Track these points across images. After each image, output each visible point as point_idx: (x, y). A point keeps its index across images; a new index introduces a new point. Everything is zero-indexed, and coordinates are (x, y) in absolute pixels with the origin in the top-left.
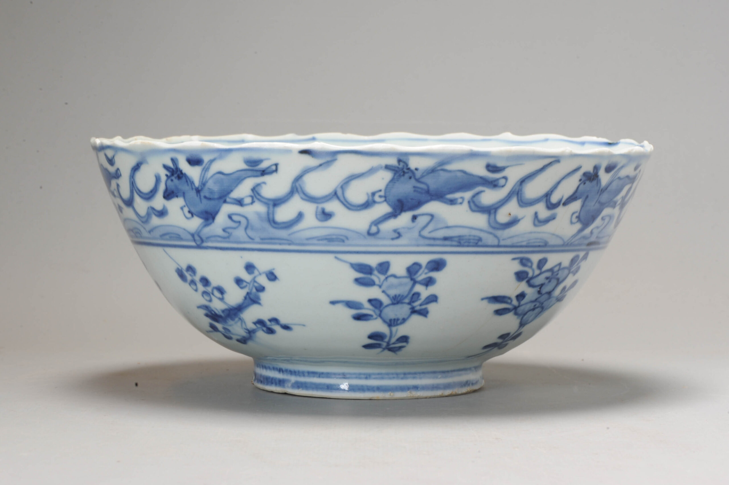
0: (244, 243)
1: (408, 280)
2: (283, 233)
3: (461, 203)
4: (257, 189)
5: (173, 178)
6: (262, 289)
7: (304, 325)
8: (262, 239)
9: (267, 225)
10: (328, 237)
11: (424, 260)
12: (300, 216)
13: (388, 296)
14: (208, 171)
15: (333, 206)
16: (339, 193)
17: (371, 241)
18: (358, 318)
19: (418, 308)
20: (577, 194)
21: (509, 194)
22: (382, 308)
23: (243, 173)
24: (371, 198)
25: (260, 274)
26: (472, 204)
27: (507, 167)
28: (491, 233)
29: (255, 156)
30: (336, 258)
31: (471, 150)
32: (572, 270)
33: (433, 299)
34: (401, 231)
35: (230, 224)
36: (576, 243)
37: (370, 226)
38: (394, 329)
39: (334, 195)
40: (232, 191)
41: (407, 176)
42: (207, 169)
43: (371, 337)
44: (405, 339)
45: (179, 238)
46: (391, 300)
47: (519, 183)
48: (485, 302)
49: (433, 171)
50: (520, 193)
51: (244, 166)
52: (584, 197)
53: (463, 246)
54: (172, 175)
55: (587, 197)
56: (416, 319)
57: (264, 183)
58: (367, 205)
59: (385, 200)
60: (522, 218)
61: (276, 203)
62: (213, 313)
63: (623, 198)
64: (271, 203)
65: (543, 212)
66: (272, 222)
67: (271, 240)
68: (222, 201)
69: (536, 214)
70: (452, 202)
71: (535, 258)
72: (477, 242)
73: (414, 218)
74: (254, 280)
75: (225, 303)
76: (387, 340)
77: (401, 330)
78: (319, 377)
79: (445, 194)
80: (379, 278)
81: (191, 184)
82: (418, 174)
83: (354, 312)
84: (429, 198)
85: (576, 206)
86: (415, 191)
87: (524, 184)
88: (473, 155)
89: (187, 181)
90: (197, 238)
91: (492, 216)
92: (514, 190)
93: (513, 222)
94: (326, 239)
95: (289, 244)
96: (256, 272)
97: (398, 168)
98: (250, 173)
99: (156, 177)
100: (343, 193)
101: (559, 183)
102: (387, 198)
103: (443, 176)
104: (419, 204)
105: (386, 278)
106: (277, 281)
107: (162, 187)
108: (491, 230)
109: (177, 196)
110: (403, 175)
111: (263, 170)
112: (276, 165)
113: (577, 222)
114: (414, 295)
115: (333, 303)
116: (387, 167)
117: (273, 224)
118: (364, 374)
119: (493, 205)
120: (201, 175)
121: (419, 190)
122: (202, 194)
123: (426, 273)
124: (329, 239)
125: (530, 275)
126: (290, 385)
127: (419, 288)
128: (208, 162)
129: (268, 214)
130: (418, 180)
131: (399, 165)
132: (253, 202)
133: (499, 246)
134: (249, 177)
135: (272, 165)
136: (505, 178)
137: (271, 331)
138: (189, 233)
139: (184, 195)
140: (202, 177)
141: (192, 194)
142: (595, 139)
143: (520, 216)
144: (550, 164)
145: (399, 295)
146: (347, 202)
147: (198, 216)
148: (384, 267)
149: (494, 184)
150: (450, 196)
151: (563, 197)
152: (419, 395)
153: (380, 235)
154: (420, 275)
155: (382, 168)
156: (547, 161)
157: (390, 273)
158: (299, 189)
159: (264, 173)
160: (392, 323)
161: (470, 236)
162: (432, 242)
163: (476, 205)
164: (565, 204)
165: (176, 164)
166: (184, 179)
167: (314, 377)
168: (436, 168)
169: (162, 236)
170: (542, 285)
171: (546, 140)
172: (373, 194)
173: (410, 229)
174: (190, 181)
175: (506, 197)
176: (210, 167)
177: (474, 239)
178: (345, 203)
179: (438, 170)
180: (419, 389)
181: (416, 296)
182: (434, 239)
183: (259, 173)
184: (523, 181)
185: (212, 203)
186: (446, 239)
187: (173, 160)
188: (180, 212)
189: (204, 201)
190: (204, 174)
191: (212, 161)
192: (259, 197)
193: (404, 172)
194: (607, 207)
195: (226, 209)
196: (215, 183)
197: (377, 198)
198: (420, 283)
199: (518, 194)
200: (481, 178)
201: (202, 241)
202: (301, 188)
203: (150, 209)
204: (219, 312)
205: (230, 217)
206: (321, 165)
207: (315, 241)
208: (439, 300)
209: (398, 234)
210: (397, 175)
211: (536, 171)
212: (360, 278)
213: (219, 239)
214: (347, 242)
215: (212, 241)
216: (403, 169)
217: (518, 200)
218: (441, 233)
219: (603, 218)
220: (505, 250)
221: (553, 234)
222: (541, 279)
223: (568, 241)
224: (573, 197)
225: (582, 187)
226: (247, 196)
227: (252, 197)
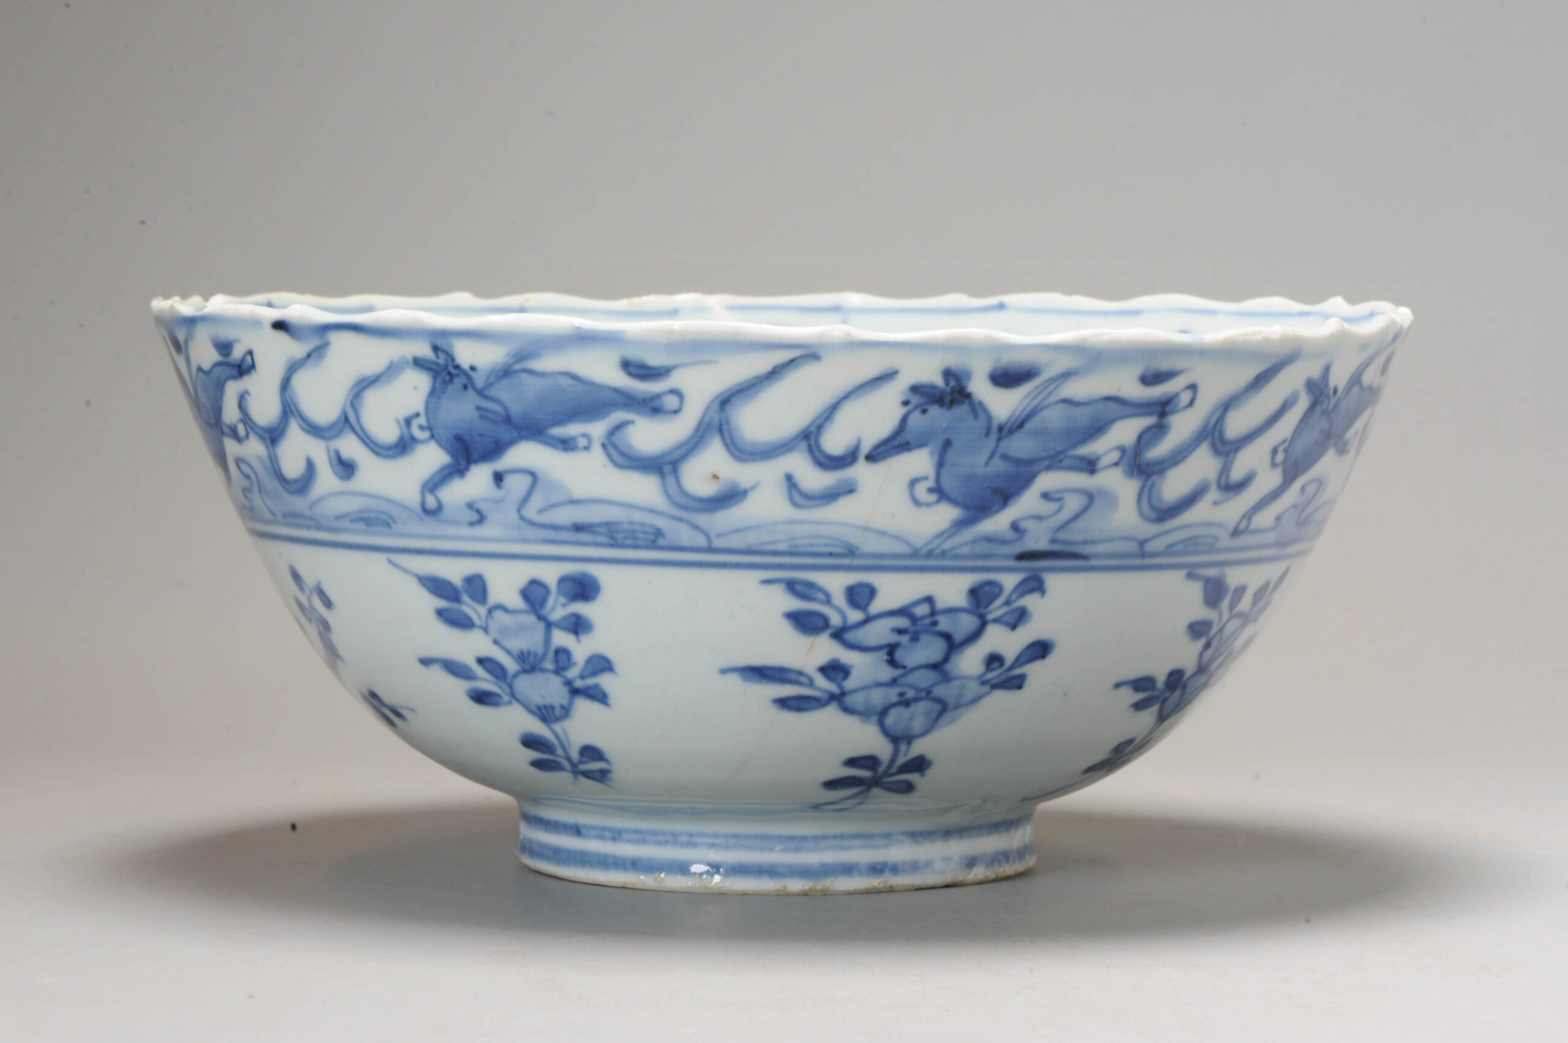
0: (270, 522)
1: (531, 619)
2: (301, 504)
3: (587, 448)
4: (243, 406)
6: (327, 625)
7: (413, 710)
8: (283, 515)
9: (278, 486)
10: (363, 515)
11: (550, 574)
12: (311, 466)
13: (509, 652)
14: (191, 364)
15: (350, 447)
16: (352, 419)
17: (431, 526)
18: (479, 698)
19: (579, 684)
20: (906, 436)
21: (697, 429)
22: (508, 679)
24: (405, 430)
25: (311, 593)
26: (613, 452)
27: (675, 367)
28: (681, 520)
29: (222, 333)
30: (390, 561)
32: (990, 617)
33: (603, 664)
34: (484, 507)
36: (966, 550)
37: (423, 494)
38: (557, 729)
39: (345, 423)
40: (221, 408)
41: (458, 382)
42: (189, 361)
43: (526, 744)
44: (594, 753)
46: (517, 662)
47: (716, 406)
48: (734, 679)
49: (505, 372)
50: (725, 428)
51: (217, 356)
52: (939, 442)
53: (623, 546)
55: (948, 444)
56: (584, 707)
57: (248, 393)
58: (403, 446)
59: (432, 437)
60: (753, 488)
61: (273, 436)
64: (268, 437)
65: (814, 479)
66: (281, 478)
67: (293, 517)
68: (220, 429)
69: (789, 478)
70: (566, 445)
71: (835, 583)
72: (654, 539)
73: (498, 478)
74: (311, 606)
76: (560, 752)
77: (575, 733)
79: (547, 427)
80: (475, 611)
82: (479, 380)
83: (465, 685)
84: (515, 434)
85: (916, 463)
86: (482, 417)
87: (729, 408)
88: (583, 339)
91: (671, 480)
92: (707, 420)
93: (730, 496)
94: (362, 520)
95: (317, 528)
96: (306, 589)
97: (437, 364)
98: (227, 371)
100: (358, 419)
101: (833, 409)
102: (435, 432)
105: (490, 612)
106: (334, 610)
108: (678, 513)
110: (451, 381)
111: (238, 363)
112: (250, 353)
113: (939, 501)
114: (557, 652)
115: (426, 662)
116: (418, 363)
117: (283, 482)
119: (663, 455)
121: (491, 415)
123: (564, 605)
124: (367, 520)
125: (836, 620)
127: (562, 638)
129: (271, 460)
130: (480, 393)
131: (438, 357)
132: (247, 435)
133: (711, 550)
134: (228, 378)
135: (246, 355)
136: (677, 393)
143: (744, 483)
144: (792, 363)
145: (529, 652)
146: (368, 437)
148: (476, 587)
149: (652, 407)
150: (558, 431)
151: (860, 441)
153: (445, 514)
154: (554, 608)
155: (407, 363)
156: (782, 357)
157: (491, 599)
158: (293, 408)
159: (240, 370)
160: (545, 715)
161: (631, 523)
162: (550, 534)
163: (623, 454)
164: (871, 458)
168: (510, 366)
170: (891, 649)
172: (408, 422)
173: (497, 502)
175: (692, 437)
177: (644, 532)
178: (365, 438)
179: (516, 372)
181: (562, 657)
182: (554, 527)
183: (236, 371)
184: (725, 401)
185: (216, 433)
186: (578, 528)
191: (186, 344)
192: (250, 423)
193: (450, 374)
195: (230, 448)
197: (416, 432)
198: (559, 625)
199: (721, 431)
200: (616, 391)
202: (295, 406)
205: (238, 465)
206: (309, 356)
207: (347, 524)
208: (618, 668)
209: (478, 514)
210: (439, 380)
211: (757, 378)
212: (445, 610)
214: (394, 527)
216: (446, 367)
217: (726, 444)
218: (565, 516)
219: (1046, 496)
220: (734, 561)
221: (866, 529)
222: (879, 632)
223: (930, 547)
224: (896, 443)
225: (916, 419)
226: (238, 421)
227: (243, 422)
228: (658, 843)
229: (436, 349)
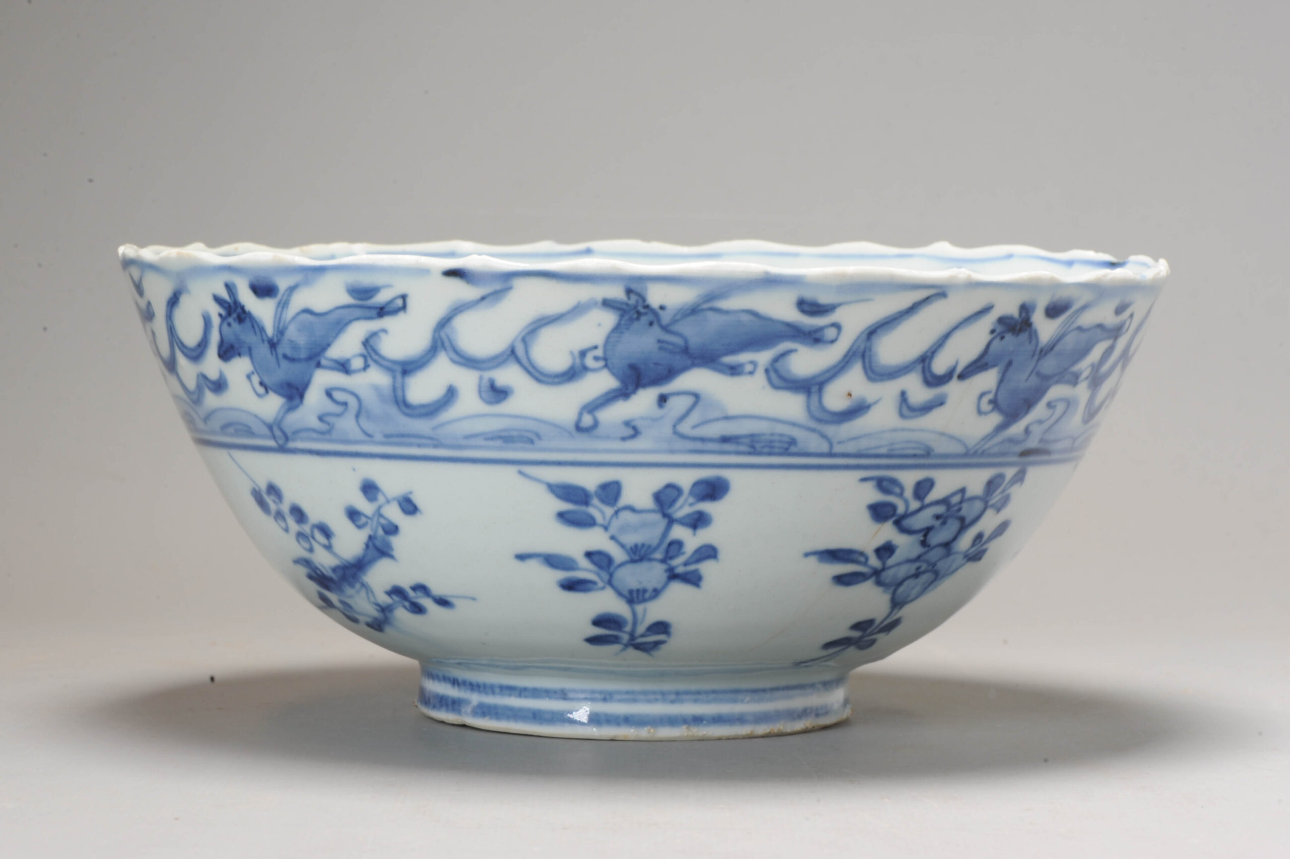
0: (357, 442)
1: (657, 517)
2: (421, 426)
3: (751, 373)
4: (372, 342)
5: (231, 320)
6: (393, 530)
7: (474, 599)
8: (387, 436)
9: (393, 411)
10: (503, 434)
11: (686, 479)
12: (451, 394)
13: (622, 546)
14: (287, 308)
15: (508, 376)
16: (520, 351)
17: (583, 441)
18: (571, 586)
19: (680, 570)
20: (987, 359)
21: (845, 356)
22: (612, 568)
23: (346, 311)
24: (578, 361)
25: (388, 502)
26: (773, 375)
27: (840, 305)
28: (813, 430)
29: (366, 280)
30: (520, 473)
31: (767, 273)
32: (991, 503)
33: (709, 553)
34: (638, 424)
35: (331, 406)
36: (995, 450)
37: (580, 414)
38: (639, 608)
39: (510, 355)
40: (329, 345)
41: (644, 319)
42: (285, 304)
43: (597, 622)
44: (662, 627)
45: (249, 432)
46: (628, 553)
47: (864, 336)
48: (813, 560)
49: (693, 311)
50: (867, 354)
51: (347, 299)
52: (1005, 363)
53: (760, 454)
54: (229, 314)
55: (1010, 363)
56: (678, 589)
57: (384, 331)
58: (572, 374)
60: (876, 403)
61: (407, 368)
62: (319, 572)
63: (1096, 367)
64: (398, 369)
65: (919, 393)
66: (402, 404)
67: (402, 437)
68: (314, 363)
69: (903, 394)
70: (734, 370)
71: (909, 479)
72: (788, 447)
73: (663, 399)
74: (379, 514)
75: (335, 555)
76: (628, 628)
77: (654, 611)
78: (520, 696)
79: (720, 356)
80: (603, 513)
81: (261, 332)
82: (666, 317)
83: (561, 575)
84: (689, 362)
85: (988, 380)
86: (660, 349)
87: (874, 338)
88: (770, 282)
89: (253, 327)
90: (277, 433)
91: (815, 398)
92: (855, 348)
93: (858, 409)
94: (500, 437)
95: (436, 446)
96: (381, 499)
97: (627, 304)
98: (358, 312)
99: (204, 318)
100: (527, 352)
101: (946, 336)
102: (609, 362)
103: (715, 321)
104: (670, 374)
105: (617, 512)
106: (418, 515)
107: (215, 338)
108: (813, 424)
109: (240, 355)
110: (638, 319)
111: (381, 306)
112: (404, 297)
113: (992, 410)
114: (670, 544)
115: (522, 557)
116: (607, 304)
117: (403, 408)
118: (601, 692)
119: (814, 377)
120: (276, 314)
121: (670, 347)
122: (281, 350)
123: (691, 505)
124: (506, 438)
125: (901, 509)
126: (469, 709)
127: (679, 532)
128: (286, 290)
129: (394, 389)
130: (665, 329)
131: (629, 298)
132: (366, 367)
133: (831, 455)
134: (358, 319)
135: (395, 298)
136: (837, 326)
137: (418, 609)
138: (264, 423)
139: (250, 352)
140: (277, 319)
141: (263, 350)
142: (1091, 255)
143: (870, 399)
145: (643, 545)
146: (534, 367)
147: (276, 392)
148: (610, 491)
149: (814, 338)
150: (729, 359)
151: (957, 363)
152: (705, 733)
153: (600, 431)
154: (681, 507)
155: (596, 304)
156: (921, 295)
157: (624, 501)
158: (447, 344)
159: (382, 311)
160: (634, 597)
161: (772, 434)
162: (699, 445)
163: (781, 377)
164: (962, 377)
165: (234, 296)
166: (248, 323)
167: (510, 695)
168: (699, 305)
169: (225, 427)
170: (927, 531)
171: (1010, 256)
172: (583, 354)
173: (655, 420)
174: (258, 326)
175: (840, 362)
176: (289, 300)
177: (780, 442)
178: (532, 371)
179: (703, 310)
180: (704, 722)
181: (674, 548)
182: (703, 440)
183: (374, 313)
184: (872, 332)
185: (297, 368)
186: (725, 439)
187: (229, 287)
189: (284, 364)
190: (281, 314)
191: (292, 289)
192: (376, 357)
193: (639, 313)
194: (1057, 382)
195: (322, 379)
196: (299, 330)
197: (589, 362)
198: (682, 522)
199: (863, 356)
200: (788, 325)
201: (287, 439)
202: (450, 341)
203: (200, 377)
204: (327, 571)
205: (329, 394)
206: (483, 298)
207: (480, 442)
208: (721, 555)
209: (633, 430)
210: (626, 317)
211: (899, 312)
212: (568, 512)
213: (314, 435)
214: (538, 443)
215: (303, 439)
216: (635, 307)
217: (864, 368)
218: (716, 430)
219: (1050, 405)
220: (845, 463)
221: (942, 434)
222: (924, 519)
223: (976, 448)
224: (979, 364)
225: (997, 345)
226: (356, 356)
227: (364, 356)
228: (649, 701)
229: (629, 292)
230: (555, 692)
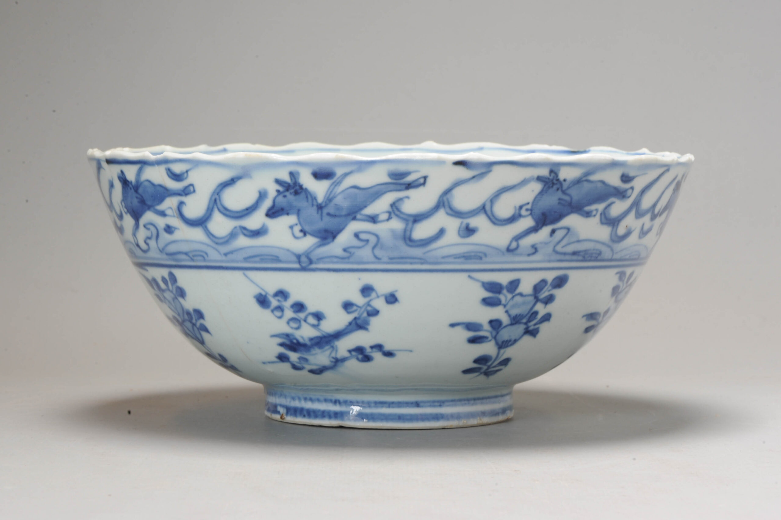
0: (368, 263)
1: (531, 299)
2: (417, 252)
3: (595, 216)
4: (397, 204)
5: (287, 194)
6: (375, 313)
7: (411, 351)
8: (391, 259)
9: (400, 243)
10: (465, 255)
11: (550, 276)
12: (441, 232)
13: (510, 316)
14: (339, 185)
15: (478, 221)
16: (488, 208)
17: (509, 257)
18: (473, 340)
19: (531, 328)
20: (669, 205)
21: (631, 205)
22: (500, 329)
23: (383, 187)
24: (517, 211)
25: (378, 297)
26: (603, 217)
27: (636, 176)
28: (609, 246)
29: (402, 168)
30: (469, 276)
31: (613, 160)
33: (547, 317)
34: (538, 246)
35: (356, 242)
37: (511, 242)
38: (502, 351)
39: (482, 209)
40: (365, 207)
41: (555, 187)
42: (338, 183)
43: (476, 361)
44: (506, 362)
45: (277, 259)
46: (511, 320)
47: (640, 194)
48: (584, 319)
49: (578, 182)
50: (639, 203)
51: (387, 179)
53: (586, 261)
54: (287, 190)
56: (527, 339)
57: (408, 197)
58: (512, 219)
59: (531, 214)
60: (634, 230)
61: (417, 218)
62: (295, 341)
64: (411, 219)
65: (647, 224)
66: (407, 239)
67: (402, 259)
68: (351, 217)
69: (643, 225)
70: (588, 214)
71: (630, 272)
72: (597, 256)
73: (553, 232)
74: (368, 304)
75: (319, 330)
76: (490, 363)
78: (389, 407)
79: (584, 207)
80: (506, 297)
81: (312, 200)
82: (565, 185)
83: (471, 334)
84: (570, 210)
86: (559, 203)
87: (643, 194)
89: (307, 197)
90: (304, 259)
91: (615, 229)
92: (635, 200)
93: (627, 234)
95: (422, 263)
96: (373, 295)
97: (549, 179)
98: (392, 187)
99: (260, 193)
100: (491, 207)
101: (663, 193)
102: (533, 212)
103: (586, 186)
104: (560, 217)
105: (513, 297)
106: (396, 305)
107: (267, 204)
108: (610, 243)
109: (288, 214)
110: (552, 187)
111: (409, 183)
112: (425, 178)
114: (532, 314)
115: (453, 325)
117: (408, 242)
118: (438, 402)
119: (618, 217)
120: (329, 189)
121: (564, 202)
122: (325, 211)
123: (549, 291)
124: (467, 257)
125: (620, 289)
126: (350, 417)
127: (538, 307)
128: (341, 176)
129: (405, 231)
130: (564, 192)
131: (550, 175)
132: (389, 218)
133: (611, 260)
134: (391, 191)
135: (419, 178)
136: (633, 188)
137: (367, 359)
138: (294, 254)
139: (298, 213)
140: (329, 193)
141: (312, 212)
143: (633, 228)
144: (664, 173)
145: (520, 315)
146: (493, 216)
147: (313, 235)
148: (514, 285)
149: (623, 195)
150: (587, 208)
151: (661, 207)
153: (519, 251)
154: (544, 292)
155: (533, 179)
157: (518, 290)
158: (446, 204)
159: (409, 186)
160: (503, 345)
161: (594, 250)
162: (562, 257)
163: (606, 217)
164: (660, 214)
165: (295, 178)
166: (303, 195)
167: (382, 407)
168: (581, 178)
169: (246, 259)
172: (521, 207)
173: (546, 243)
174: (312, 197)
175: (629, 208)
176: (342, 181)
177: (595, 253)
178: (492, 217)
179: (583, 181)
180: (486, 415)
181: (533, 316)
182: (565, 254)
183: (404, 187)
184: (643, 191)
185: (336, 221)
186: (574, 253)
187: (291, 174)
188: (289, 231)
189: (326, 219)
190: (333, 189)
191: (346, 175)
192: (398, 213)
193: (553, 184)
195: (354, 226)
196: (345, 199)
197: (523, 212)
198: (542, 301)
199: (637, 205)
201: (311, 262)
202: (448, 202)
203: (238, 228)
204: (304, 340)
205: (356, 235)
206: (474, 177)
207: (451, 260)
208: (552, 319)
209: (535, 249)
210: (547, 186)
211: (654, 180)
212: (488, 298)
213: (335, 260)
214: (485, 259)
215: (324, 263)
216: (552, 180)
217: (636, 211)
218: (572, 248)
220: (614, 265)
224: (666, 208)
225: (672, 197)
226: (383, 212)
227: (389, 213)
228: (462, 405)
229: (551, 171)
230: (412, 403)
